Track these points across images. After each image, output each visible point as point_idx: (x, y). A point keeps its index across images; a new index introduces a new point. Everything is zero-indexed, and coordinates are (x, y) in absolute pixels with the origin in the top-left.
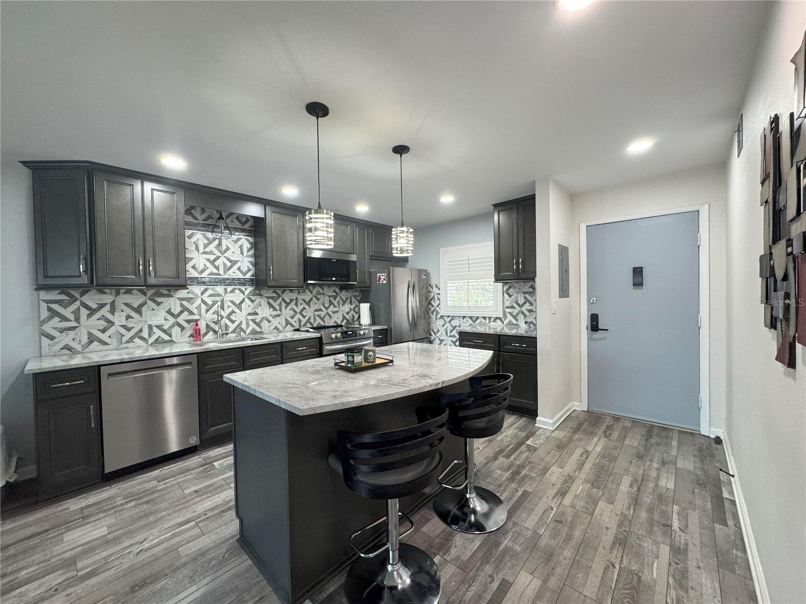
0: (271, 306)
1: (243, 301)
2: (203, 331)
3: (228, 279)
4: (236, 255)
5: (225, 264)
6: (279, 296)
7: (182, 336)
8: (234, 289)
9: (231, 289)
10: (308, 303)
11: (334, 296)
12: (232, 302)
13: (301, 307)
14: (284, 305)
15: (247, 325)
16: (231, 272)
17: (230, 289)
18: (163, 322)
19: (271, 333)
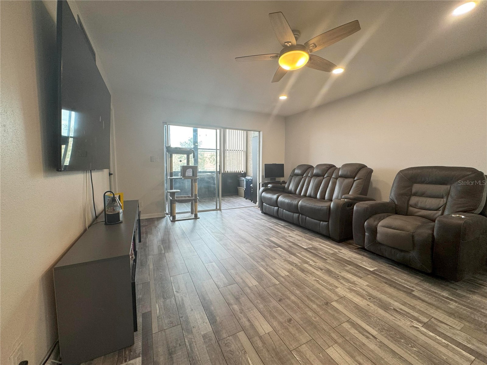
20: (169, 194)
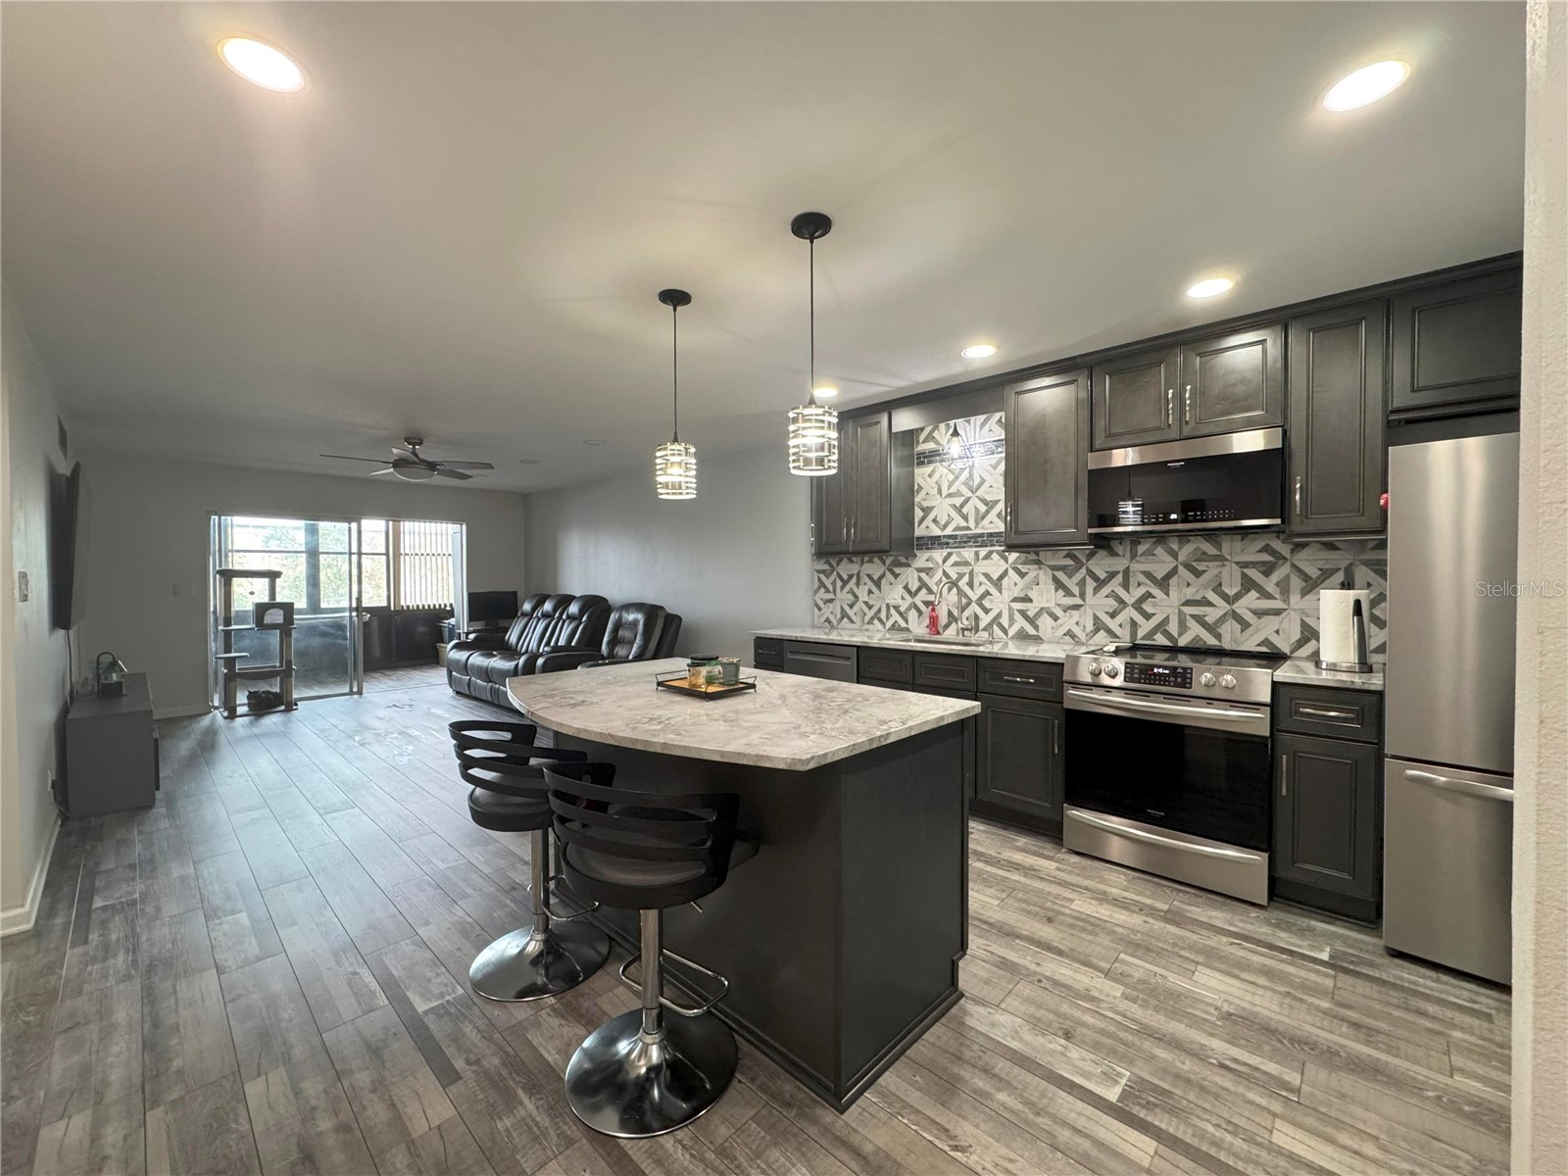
0: (1059, 585)
1: (1005, 573)
2: (943, 619)
3: (982, 535)
4: (995, 490)
5: (977, 510)
6: (1079, 565)
7: (919, 624)
8: (991, 552)
9: (986, 552)
10: (1164, 583)
11: (1264, 563)
12: (987, 576)
13: (1138, 593)
14: (1091, 584)
15: (1010, 619)
16: (985, 522)
17: (983, 552)
18: (900, 602)
19: (1057, 642)
20: (222, 662)
